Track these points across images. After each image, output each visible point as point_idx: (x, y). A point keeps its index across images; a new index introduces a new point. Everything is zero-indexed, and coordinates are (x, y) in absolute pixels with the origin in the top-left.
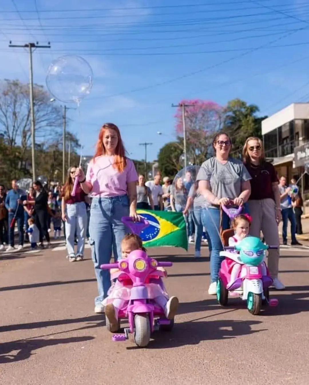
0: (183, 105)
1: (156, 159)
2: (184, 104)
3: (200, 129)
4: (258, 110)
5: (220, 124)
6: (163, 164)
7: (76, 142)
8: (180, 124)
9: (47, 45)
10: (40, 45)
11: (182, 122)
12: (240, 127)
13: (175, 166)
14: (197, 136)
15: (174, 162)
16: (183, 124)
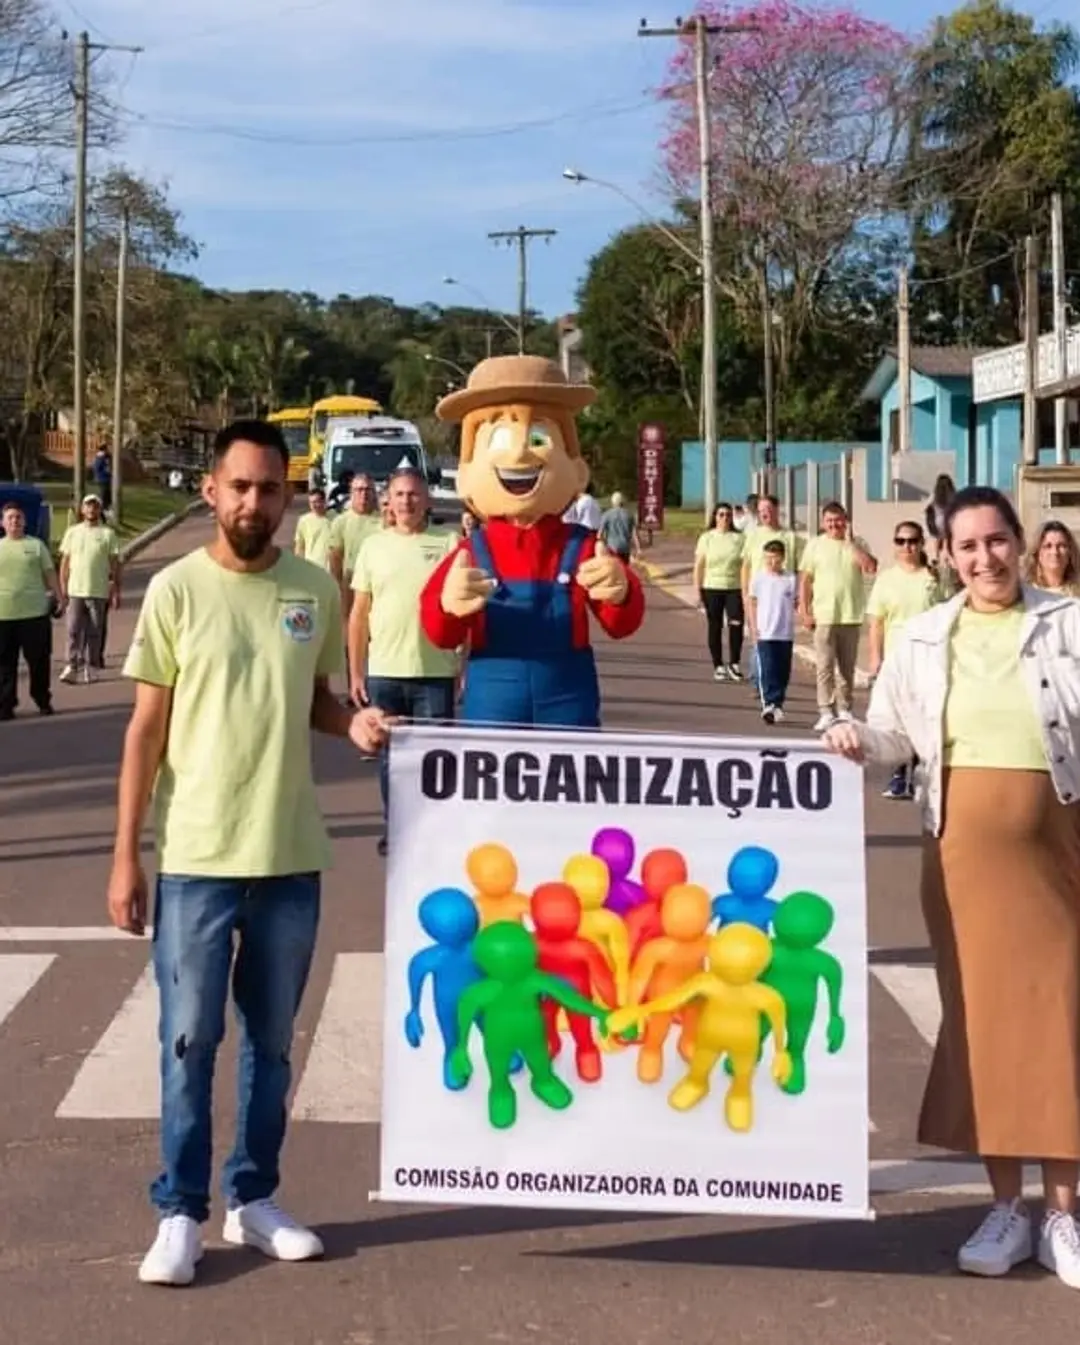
0: (699, 23)
1: (574, 308)
2: (703, 18)
3: (788, 155)
5: (895, 130)
6: (603, 336)
7: (163, 221)
8: (686, 128)
11: (694, 122)
12: (995, 147)
13: (665, 346)
14: (773, 191)
15: (657, 325)
16: (698, 132)
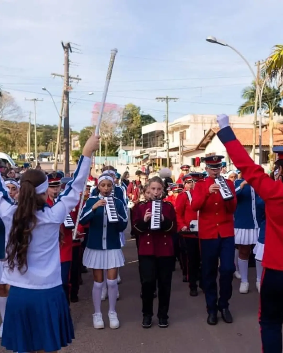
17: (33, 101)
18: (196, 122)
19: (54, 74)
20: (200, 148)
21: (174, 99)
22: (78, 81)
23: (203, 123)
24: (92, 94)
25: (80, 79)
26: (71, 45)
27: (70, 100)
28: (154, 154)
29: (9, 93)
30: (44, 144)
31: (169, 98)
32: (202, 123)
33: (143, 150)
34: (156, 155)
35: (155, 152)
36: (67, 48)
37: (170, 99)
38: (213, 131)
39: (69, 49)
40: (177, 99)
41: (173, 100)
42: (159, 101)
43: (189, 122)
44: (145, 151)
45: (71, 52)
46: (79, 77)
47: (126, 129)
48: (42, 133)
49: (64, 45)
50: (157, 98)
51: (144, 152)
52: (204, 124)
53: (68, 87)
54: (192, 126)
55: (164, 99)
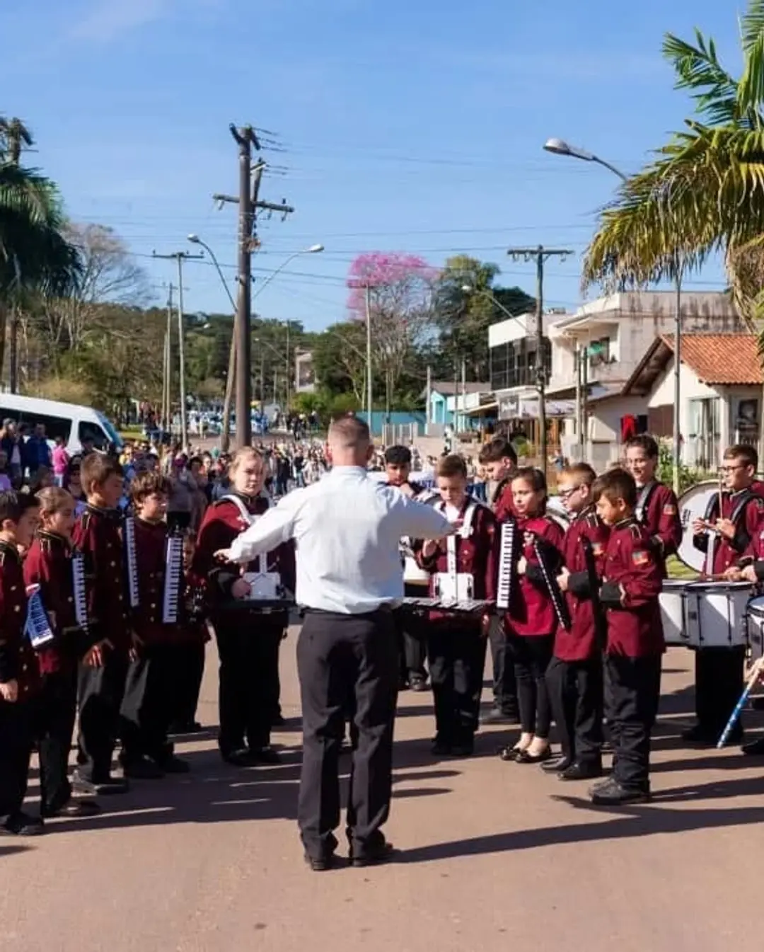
4: (499, 272)
9: (199, 254)
10: (191, 254)
13: (348, 372)
15: (345, 364)
17: (176, 261)
18: (637, 314)
19: (220, 198)
20: (634, 390)
21: (560, 252)
22: (286, 214)
23: (657, 316)
24: (321, 250)
25: (291, 210)
26: (257, 134)
27: (253, 273)
28: (513, 407)
29: (110, 230)
30: (217, 372)
31: (545, 249)
32: (656, 318)
33: (490, 393)
34: (517, 411)
35: (514, 399)
36: (247, 140)
37: (550, 253)
38: (665, 345)
39: (252, 144)
40: (568, 253)
41: (558, 257)
42: (515, 260)
43: (618, 312)
44: (494, 395)
45: (258, 147)
46: (288, 204)
47: (449, 332)
48: (213, 340)
49: (239, 131)
50: (511, 252)
51: (491, 400)
52: (659, 320)
53: (248, 239)
54: (625, 325)
55: (532, 252)
